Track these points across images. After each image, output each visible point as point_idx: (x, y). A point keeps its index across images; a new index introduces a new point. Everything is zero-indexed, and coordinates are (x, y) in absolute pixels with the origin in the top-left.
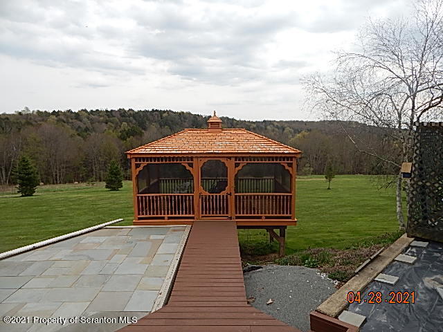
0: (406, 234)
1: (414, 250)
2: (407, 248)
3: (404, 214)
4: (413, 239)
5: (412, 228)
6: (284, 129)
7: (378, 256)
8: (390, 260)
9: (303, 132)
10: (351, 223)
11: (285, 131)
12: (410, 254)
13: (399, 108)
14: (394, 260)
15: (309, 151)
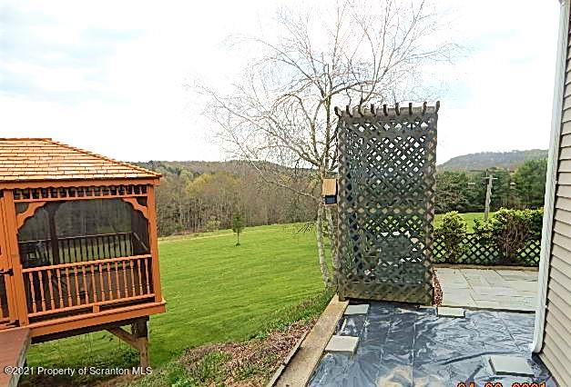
0: (336, 297)
1: (352, 323)
2: (341, 322)
3: (329, 265)
4: (347, 302)
5: (345, 286)
6: (179, 173)
7: (299, 349)
8: (319, 352)
9: (205, 174)
10: (264, 288)
11: (182, 175)
12: (347, 332)
13: (312, 117)
14: (325, 352)
15: (214, 199)
